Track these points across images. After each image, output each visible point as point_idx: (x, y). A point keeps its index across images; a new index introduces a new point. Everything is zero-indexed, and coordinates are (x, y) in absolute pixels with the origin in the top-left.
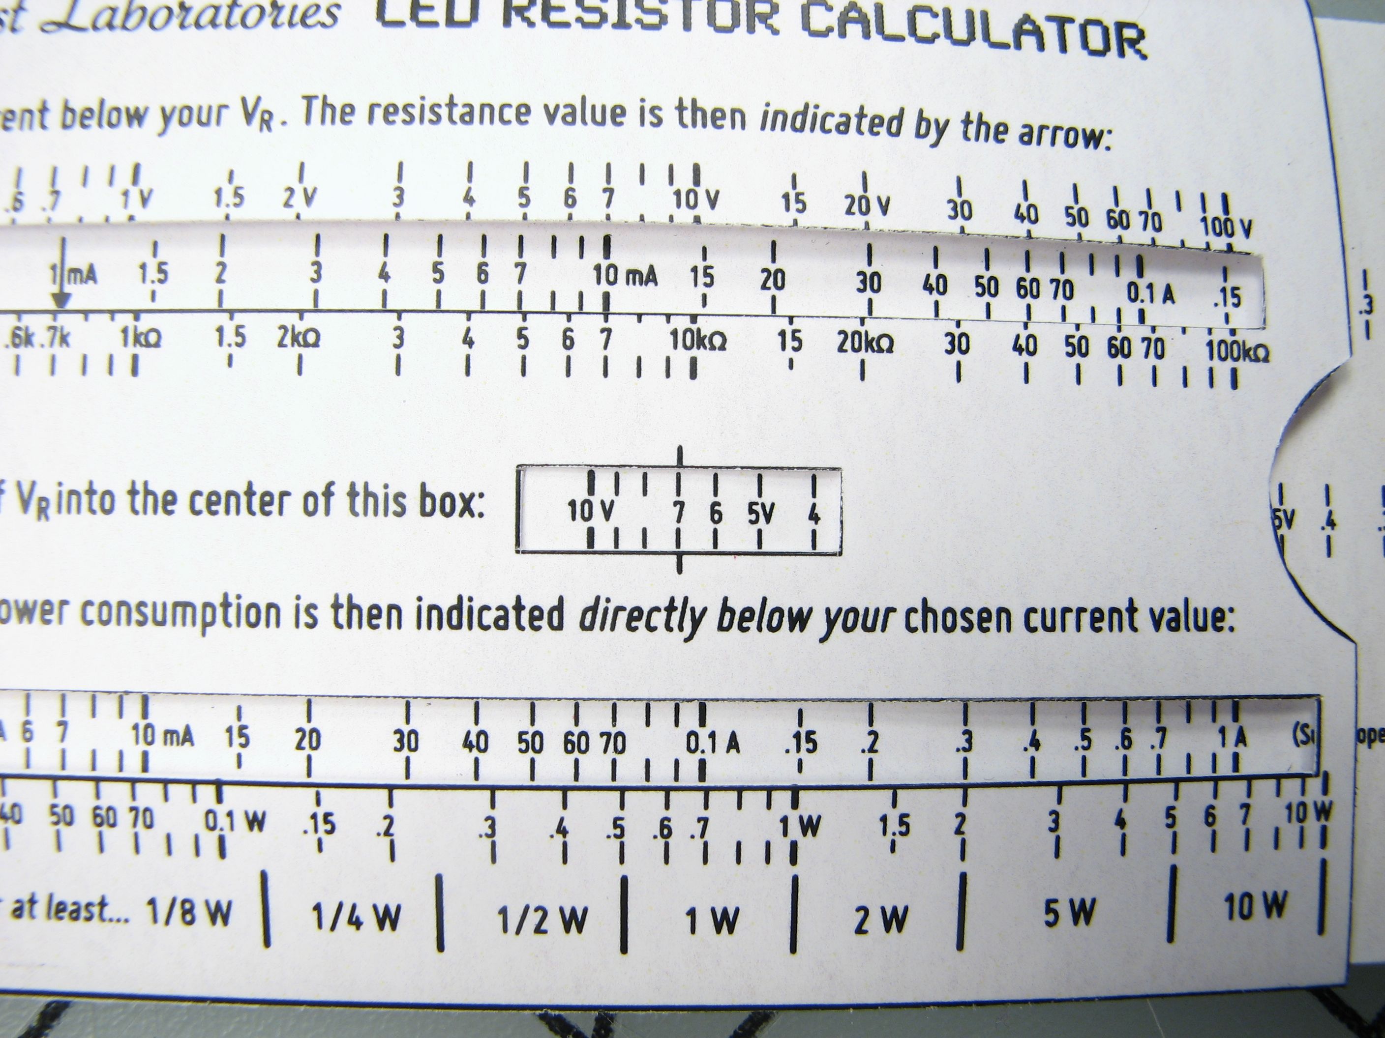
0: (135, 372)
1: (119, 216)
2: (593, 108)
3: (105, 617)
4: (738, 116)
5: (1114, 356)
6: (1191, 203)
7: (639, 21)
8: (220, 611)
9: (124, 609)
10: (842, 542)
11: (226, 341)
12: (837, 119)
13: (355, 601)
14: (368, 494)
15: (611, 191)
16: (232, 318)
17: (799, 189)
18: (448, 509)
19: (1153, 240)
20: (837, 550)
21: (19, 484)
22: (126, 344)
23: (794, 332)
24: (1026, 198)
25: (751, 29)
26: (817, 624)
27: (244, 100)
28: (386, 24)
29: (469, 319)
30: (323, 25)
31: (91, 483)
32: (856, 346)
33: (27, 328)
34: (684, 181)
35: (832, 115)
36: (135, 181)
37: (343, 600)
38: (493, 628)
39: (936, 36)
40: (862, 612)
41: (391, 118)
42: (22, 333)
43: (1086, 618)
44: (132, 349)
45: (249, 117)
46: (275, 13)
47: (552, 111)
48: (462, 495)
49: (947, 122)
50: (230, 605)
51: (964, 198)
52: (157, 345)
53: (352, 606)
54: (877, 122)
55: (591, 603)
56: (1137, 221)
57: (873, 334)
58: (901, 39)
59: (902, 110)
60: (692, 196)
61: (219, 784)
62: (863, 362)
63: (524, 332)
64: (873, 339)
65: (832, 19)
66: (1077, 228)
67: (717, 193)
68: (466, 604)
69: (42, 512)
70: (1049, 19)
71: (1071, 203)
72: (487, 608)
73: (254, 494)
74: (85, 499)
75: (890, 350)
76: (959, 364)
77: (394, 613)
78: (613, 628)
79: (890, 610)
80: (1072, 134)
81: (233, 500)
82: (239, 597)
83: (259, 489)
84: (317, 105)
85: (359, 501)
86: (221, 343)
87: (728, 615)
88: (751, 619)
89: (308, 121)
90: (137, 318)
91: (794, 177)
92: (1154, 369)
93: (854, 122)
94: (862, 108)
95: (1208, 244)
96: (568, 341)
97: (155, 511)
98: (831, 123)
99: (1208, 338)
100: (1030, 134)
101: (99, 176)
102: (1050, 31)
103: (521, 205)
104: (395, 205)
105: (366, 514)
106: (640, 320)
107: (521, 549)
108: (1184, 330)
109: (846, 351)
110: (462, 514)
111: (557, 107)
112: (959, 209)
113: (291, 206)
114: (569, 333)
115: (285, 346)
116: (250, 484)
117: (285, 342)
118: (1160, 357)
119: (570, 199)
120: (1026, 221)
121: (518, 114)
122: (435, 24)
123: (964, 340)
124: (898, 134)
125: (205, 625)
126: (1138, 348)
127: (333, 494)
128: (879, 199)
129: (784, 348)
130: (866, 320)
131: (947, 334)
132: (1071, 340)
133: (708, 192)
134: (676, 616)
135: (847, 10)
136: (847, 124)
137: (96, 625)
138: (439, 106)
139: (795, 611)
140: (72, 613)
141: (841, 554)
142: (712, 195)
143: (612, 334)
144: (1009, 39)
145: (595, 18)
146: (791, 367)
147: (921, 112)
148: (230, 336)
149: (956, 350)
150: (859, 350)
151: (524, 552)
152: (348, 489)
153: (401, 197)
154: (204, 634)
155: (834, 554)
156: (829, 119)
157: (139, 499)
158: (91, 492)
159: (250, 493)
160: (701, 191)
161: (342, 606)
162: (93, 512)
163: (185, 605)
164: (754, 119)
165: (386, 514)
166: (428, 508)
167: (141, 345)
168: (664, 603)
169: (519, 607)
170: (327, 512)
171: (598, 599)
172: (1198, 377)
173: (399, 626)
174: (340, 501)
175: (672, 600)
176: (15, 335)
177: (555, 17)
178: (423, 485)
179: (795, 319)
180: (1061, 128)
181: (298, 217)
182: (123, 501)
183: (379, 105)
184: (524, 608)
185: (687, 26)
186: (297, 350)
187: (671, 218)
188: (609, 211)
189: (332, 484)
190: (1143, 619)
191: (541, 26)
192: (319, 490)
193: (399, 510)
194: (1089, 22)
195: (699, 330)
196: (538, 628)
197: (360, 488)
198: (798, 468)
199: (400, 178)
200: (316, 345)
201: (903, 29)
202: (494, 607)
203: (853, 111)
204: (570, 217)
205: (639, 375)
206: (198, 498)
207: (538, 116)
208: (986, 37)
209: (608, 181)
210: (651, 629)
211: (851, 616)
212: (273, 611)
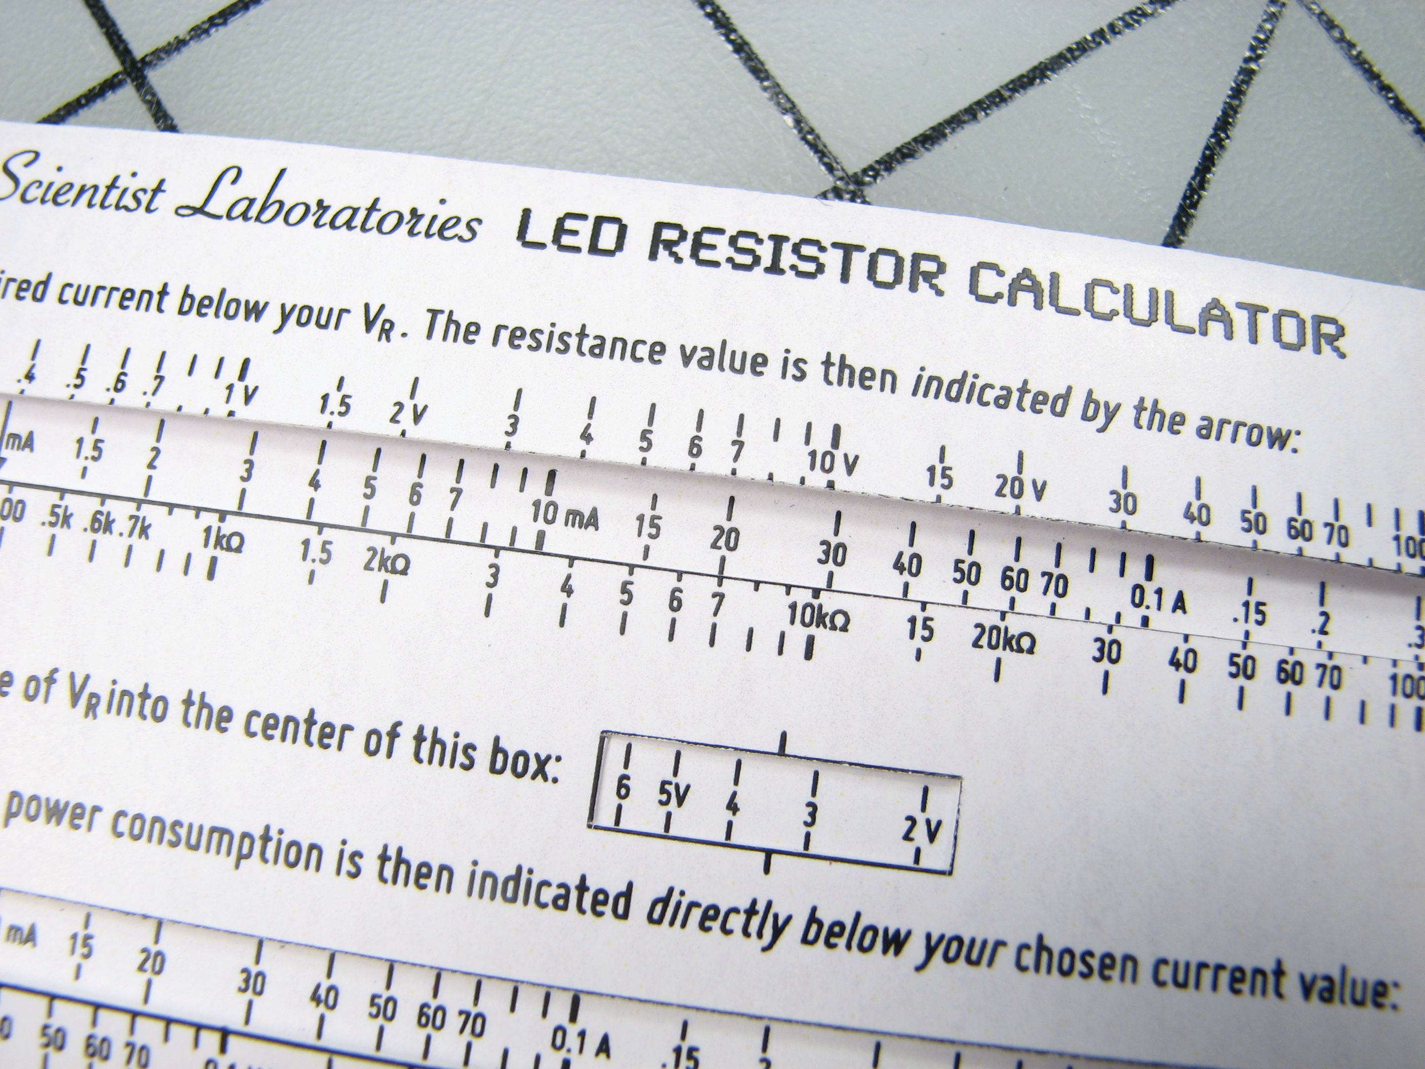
0: (211, 575)
1: (220, 410)
2: (733, 353)
3: (136, 831)
4: (889, 378)
5: (1283, 681)
6: (1382, 517)
7: (793, 267)
8: (258, 845)
9: (158, 826)
10: (953, 860)
11: (310, 556)
12: (997, 392)
13: (405, 855)
14: (436, 741)
15: (741, 444)
16: (320, 532)
17: (947, 464)
18: (520, 769)
19: (1338, 555)
20: (947, 867)
21: (72, 676)
22: (206, 545)
23: (926, 619)
24: (1198, 497)
25: (913, 288)
26: (915, 950)
27: (367, 306)
28: (527, 244)
29: (571, 566)
30: (461, 239)
31: (146, 686)
32: (994, 642)
33: (109, 514)
34: (821, 442)
35: (992, 387)
36: (242, 377)
37: (392, 852)
38: (551, 906)
39: (1114, 313)
40: (967, 942)
41: (516, 342)
42: (103, 519)
43: (1224, 977)
44: (211, 551)
45: (369, 325)
46: (414, 221)
47: (688, 353)
48: (537, 756)
49: (1118, 407)
50: (270, 839)
51: (1129, 490)
52: (239, 550)
53: (400, 860)
54: (1039, 399)
55: (663, 893)
56: (1321, 533)
57: (1014, 631)
58: (1077, 313)
59: (1070, 388)
60: (828, 459)
61: (225, 1033)
62: (999, 661)
63: (629, 587)
64: (1013, 636)
65: (1002, 285)
66: (1253, 535)
67: (857, 458)
68: (525, 876)
69: (91, 709)
70: (1240, 305)
71: (1249, 507)
72: (547, 883)
73: (315, 723)
74: (137, 702)
75: (1031, 651)
76: (1106, 674)
77: (445, 874)
78: (683, 925)
79: (1000, 944)
80: (1256, 432)
81: (291, 726)
82: (281, 832)
83: (320, 718)
84: (442, 320)
85: (426, 747)
86: (305, 558)
87: (814, 928)
88: (840, 935)
89: (429, 336)
90: (222, 519)
91: (943, 449)
92: (1328, 700)
93: (1015, 396)
94: (1025, 382)
95: (1399, 565)
96: (675, 603)
97: (208, 727)
98: (989, 396)
99: (1391, 671)
100: (1209, 428)
101: (206, 367)
102: (1240, 319)
103: (641, 449)
104: (507, 433)
105: (430, 761)
106: (756, 589)
107: (594, 823)
108: (1365, 659)
109: (981, 647)
110: (534, 777)
111: (695, 349)
112: (1122, 502)
113: (398, 422)
114: (677, 594)
115: (372, 569)
116: (312, 712)
117: (372, 565)
118: (1336, 687)
119: (695, 448)
120: (1196, 522)
121: (652, 352)
122: (577, 249)
123: (1115, 648)
124: (1062, 414)
125: (241, 857)
126: (1312, 675)
127: (398, 735)
128: (1034, 483)
129: (912, 636)
130: (1007, 615)
131: (1097, 640)
132: (1236, 659)
133: (846, 456)
134: (756, 921)
135: (1020, 277)
136: (1007, 398)
137: (126, 838)
138: (569, 335)
139: (891, 933)
140: (103, 821)
141: (950, 873)
142: (851, 460)
143: (725, 600)
144: (1195, 323)
145: (747, 259)
146: (918, 658)
147: (1090, 392)
148: (315, 550)
149: (1105, 659)
150: (996, 647)
151: (597, 828)
152: (415, 732)
153: (514, 426)
154: (237, 866)
155: (942, 873)
156: (988, 391)
157: (194, 710)
158: (145, 695)
159: (311, 721)
160: (839, 455)
161: (389, 859)
162: (144, 717)
163: (223, 831)
164: (906, 383)
165: (452, 765)
166: (499, 765)
167: (222, 548)
168: (745, 905)
169: (582, 887)
170: (389, 754)
171: (671, 890)
172: (1378, 714)
173: (449, 890)
174: (405, 744)
175: (754, 902)
176: (95, 519)
177: (704, 254)
178: (497, 739)
179: (928, 605)
180: (1245, 425)
181: (403, 434)
182: (176, 710)
183: (506, 327)
184: (587, 889)
185: (845, 277)
186: (383, 575)
187: (803, 481)
188: (736, 465)
189: (398, 724)
190: (1291, 985)
191: (689, 262)
192: (385, 729)
193: (467, 762)
194: (1283, 313)
195: (820, 607)
196: (600, 914)
197: (428, 733)
198: (913, 772)
199: (517, 406)
200: (404, 572)
201: (1079, 303)
202: (555, 883)
203: (1015, 385)
204: (693, 468)
205: (749, 648)
206: (254, 719)
207: (673, 356)
208: (1170, 320)
209: (739, 433)
210: (726, 931)
211: (955, 945)
212: (315, 853)
